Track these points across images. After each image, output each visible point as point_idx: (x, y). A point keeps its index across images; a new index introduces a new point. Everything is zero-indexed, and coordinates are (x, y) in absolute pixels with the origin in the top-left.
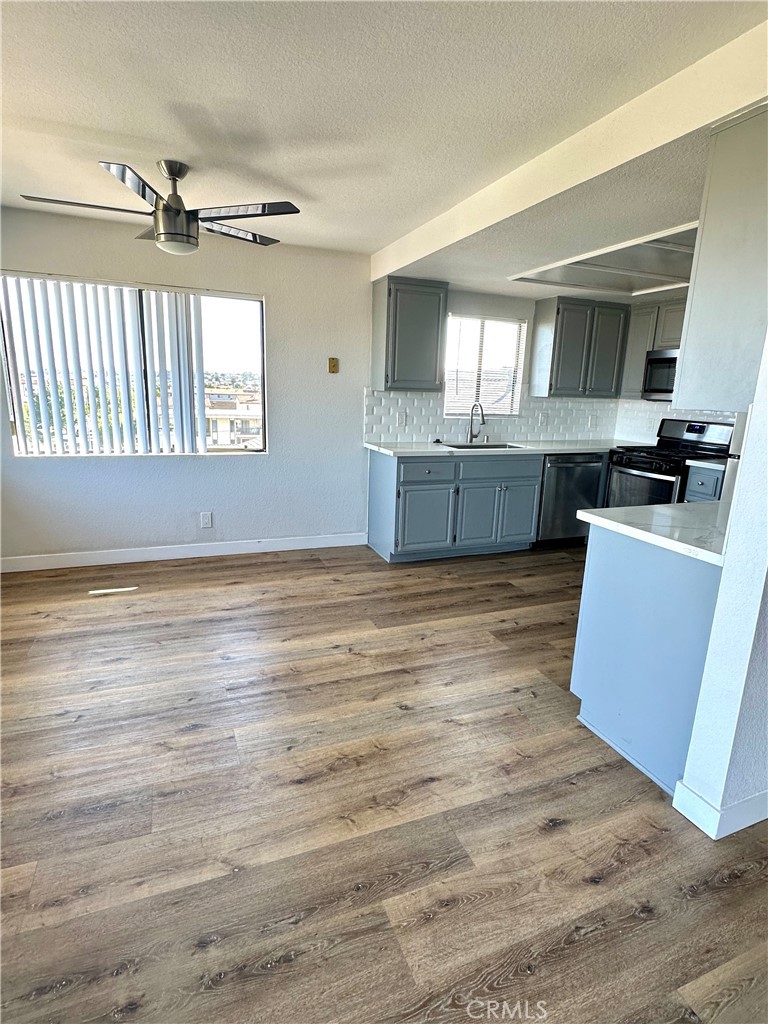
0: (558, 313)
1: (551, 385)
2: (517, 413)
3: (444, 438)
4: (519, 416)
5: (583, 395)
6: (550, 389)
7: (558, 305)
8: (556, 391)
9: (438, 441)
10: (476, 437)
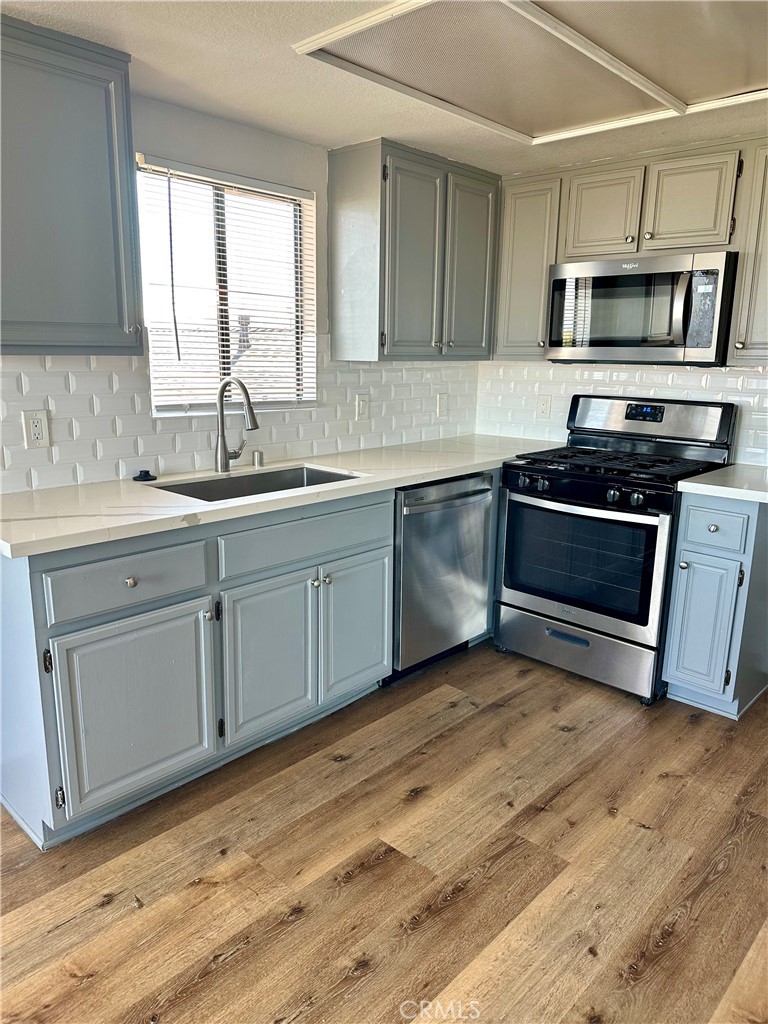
0: (385, 177)
1: (382, 334)
2: (313, 397)
3: (160, 465)
4: (318, 403)
5: (439, 355)
6: (382, 345)
7: (384, 159)
8: (392, 347)
9: (145, 476)
10: (236, 455)
